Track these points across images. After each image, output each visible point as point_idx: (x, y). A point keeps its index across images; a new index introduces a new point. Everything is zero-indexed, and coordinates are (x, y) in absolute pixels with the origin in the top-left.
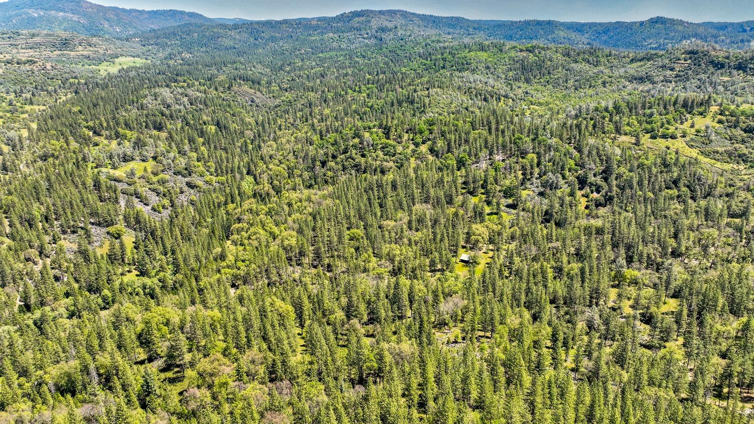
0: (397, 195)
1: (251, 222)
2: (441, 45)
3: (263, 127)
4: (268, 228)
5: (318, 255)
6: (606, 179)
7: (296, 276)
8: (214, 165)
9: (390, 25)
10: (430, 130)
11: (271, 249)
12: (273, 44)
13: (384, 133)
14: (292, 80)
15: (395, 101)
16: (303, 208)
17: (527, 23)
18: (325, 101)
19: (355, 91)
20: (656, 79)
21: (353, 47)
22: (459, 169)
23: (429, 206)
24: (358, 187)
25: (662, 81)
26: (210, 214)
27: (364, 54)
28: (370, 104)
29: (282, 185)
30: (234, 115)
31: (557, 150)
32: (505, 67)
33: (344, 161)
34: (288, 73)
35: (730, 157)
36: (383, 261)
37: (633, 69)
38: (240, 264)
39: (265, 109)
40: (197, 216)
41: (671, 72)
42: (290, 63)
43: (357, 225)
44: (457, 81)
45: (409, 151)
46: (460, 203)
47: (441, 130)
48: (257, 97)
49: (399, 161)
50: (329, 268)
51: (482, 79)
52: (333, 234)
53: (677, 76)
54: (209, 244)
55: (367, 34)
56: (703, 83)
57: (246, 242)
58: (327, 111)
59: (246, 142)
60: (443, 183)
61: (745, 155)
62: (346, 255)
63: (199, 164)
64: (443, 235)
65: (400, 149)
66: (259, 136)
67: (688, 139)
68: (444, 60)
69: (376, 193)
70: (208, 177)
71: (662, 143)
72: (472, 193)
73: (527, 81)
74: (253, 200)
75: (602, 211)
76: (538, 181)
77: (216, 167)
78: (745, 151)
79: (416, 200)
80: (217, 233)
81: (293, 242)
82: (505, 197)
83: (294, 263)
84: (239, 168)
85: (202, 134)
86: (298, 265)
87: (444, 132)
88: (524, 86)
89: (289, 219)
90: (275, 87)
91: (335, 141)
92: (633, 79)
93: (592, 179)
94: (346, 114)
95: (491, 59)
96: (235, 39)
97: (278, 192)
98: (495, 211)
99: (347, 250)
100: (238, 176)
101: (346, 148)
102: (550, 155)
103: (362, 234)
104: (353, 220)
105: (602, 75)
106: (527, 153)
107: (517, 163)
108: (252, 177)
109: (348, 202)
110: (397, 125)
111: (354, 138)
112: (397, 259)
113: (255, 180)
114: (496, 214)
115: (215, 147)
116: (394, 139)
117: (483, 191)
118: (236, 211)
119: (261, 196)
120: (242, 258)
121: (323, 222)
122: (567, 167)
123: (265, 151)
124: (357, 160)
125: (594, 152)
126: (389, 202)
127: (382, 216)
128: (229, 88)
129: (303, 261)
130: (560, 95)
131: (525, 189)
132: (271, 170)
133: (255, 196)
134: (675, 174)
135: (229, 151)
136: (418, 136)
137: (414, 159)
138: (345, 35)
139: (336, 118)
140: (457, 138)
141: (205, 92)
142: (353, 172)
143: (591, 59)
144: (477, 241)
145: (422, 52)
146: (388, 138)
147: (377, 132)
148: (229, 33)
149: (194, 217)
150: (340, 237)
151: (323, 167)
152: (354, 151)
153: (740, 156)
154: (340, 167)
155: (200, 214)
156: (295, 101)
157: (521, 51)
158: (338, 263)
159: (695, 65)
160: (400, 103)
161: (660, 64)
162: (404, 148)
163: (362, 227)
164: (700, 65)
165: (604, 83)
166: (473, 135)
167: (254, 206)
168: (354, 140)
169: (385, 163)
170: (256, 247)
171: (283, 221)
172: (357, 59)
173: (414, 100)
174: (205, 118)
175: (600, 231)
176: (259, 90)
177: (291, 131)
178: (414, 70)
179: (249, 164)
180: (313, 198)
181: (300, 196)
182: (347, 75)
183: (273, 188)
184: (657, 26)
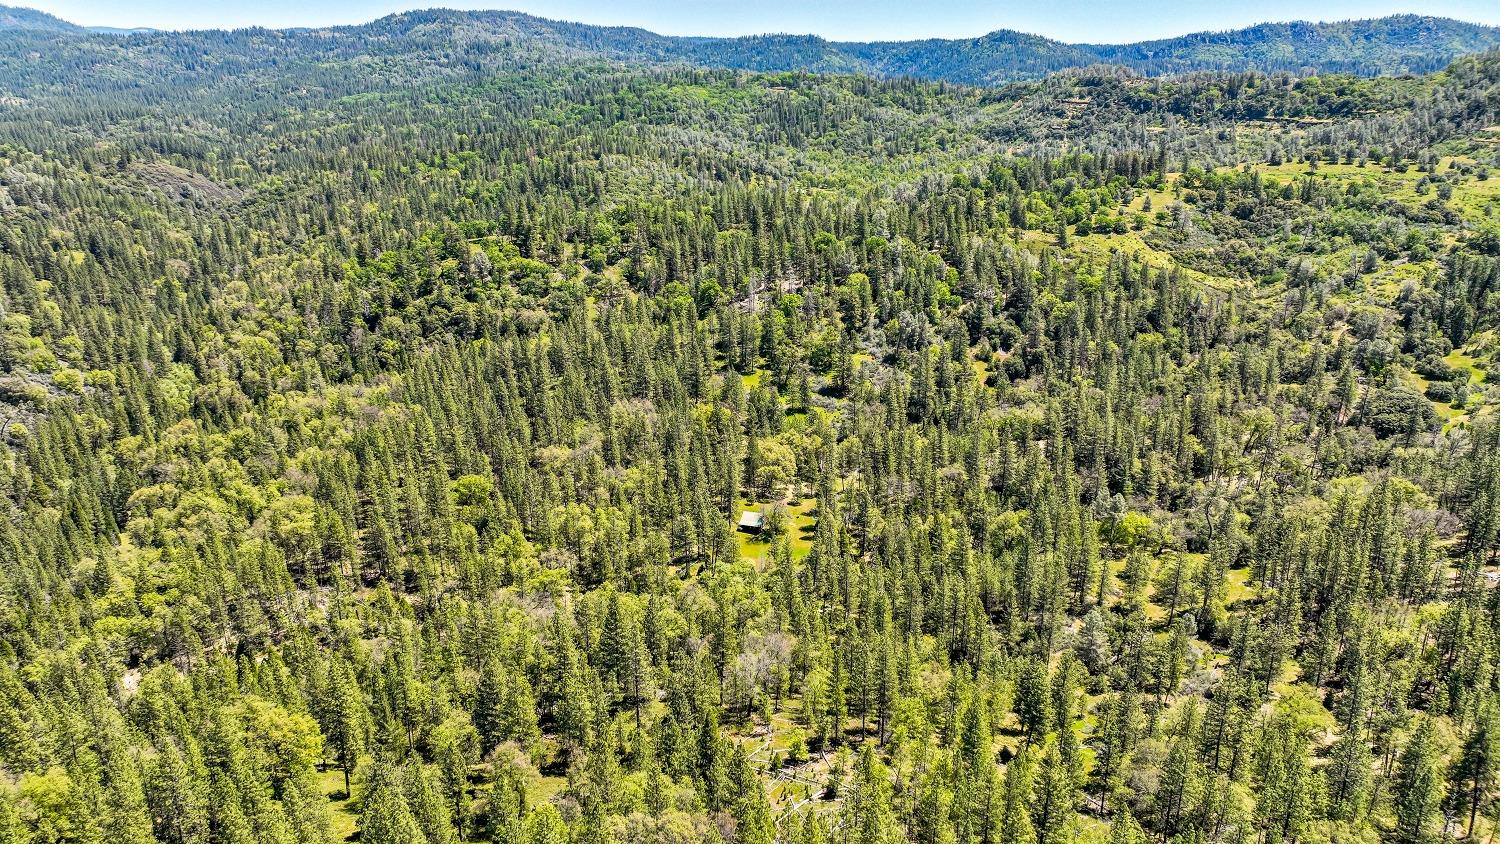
0: (566, 383)
1: (185, 478)
2: (609, 76)
3: (215, 250)
4: (233, 493)
5: (376, 552)
6: (1018, 320)
7: (320, 616)
8: (80, 343)
9: (494, 40)
10: (622, 233)
11: (244, 548)
12: (233, 78)
13: (515, 243)
14: (283, 150)
15: (528, 182)
16: (326, 432)
17: (769, 41)
18: (364, 188)
19: (432, 164)
20: (1035, 133)
21: (418, 82)
22: (702, 317)
23: (649, 404)
24: (466, 371)
25: (1047, 137)
26: (67, 468)
27: (443, 95)
28: (471, 190)
29: (268, 379)
30: (135, 225)
31: (909, 262)
32: (745, 116)
33: (425, 313)
34: (273, 135)
35: (1226, 264)
36: (553, 550)
37: (988, 115)
38: (151, 599)
39: (219, 213)
40: (28, 476)
41: (1059, 120)
42: (276, 115)
43: (475, 463)
44: (655, 142)
45: (579, 282)
46: (718, 392)
47: (648, 230)
48: (196, 186)
49: (560, 306)
50: (411, 582)
51: (707, 137)
52: (413, 491)
53: (1071, 127)
54: (60, 550)
55: (447, 56)
56: (1120, 138)
57: (169, 535)
58: (370, 208)
59: (168, 285)
60: (672, 347)
61: (1250, 259)
62: (453, 544)
63: (38, 341)
64: (694, 471)
65: (557, 278)
66: (205, 271)
67: (1146, 232)
68: (621, 101)
69: (514, 383)
70: (64, 371)
71: (1100, 243)
72: (742, 368)
73: (794, 142)
74: (190, 422)
75: (1024, 388)
76: (880, 331)
77: (87, 347)
78: (1250, 252)
79: (615, 393)
80: (86, 517)
81: (305, 523)
82: (814, 371)
83: (310, 580)
84: (151, 346)
85: (46, 269)
86: (323, 582)
87: (657, 236)
88: (790, 151)
89: (291, 462)
90: (239, 164)
91: (398, 266)
92: (992, 134)
93: (989, 321)
94: (418, 213)
95: (716, 101)
96: (137, 66)
97: (258, 395)
98: (798, 405)
99: (455, 531)
100: (148, 366)
101: (427, 283)
102: (895, 274)
103: (490, 487)
104: (464, 452)
105: (933, 128)
106: (845, 273)
107: (828, 295)
108: (188, 366)
109: (446, 410)
110: (545, 226)
111: (443, 258)
112: (589, 539)
113: (197, 372)
114: (802, 411)
115: (85, 300)
116: (540, 257)
117: (762, 361)
118: (143, 454)
119: (213, 410)
120: (159, 582)
121: (384, 463)
122: (936, 297)
123: (221, 302)
124: (456, 309)
125: (987, 263)
126: (550, 400)
127: (535, 437)
128: (121, 166)
129: (337, 572)
130: (863, 168)
131: (855, 350)
132: (236, 346)
133: (196, 412)
134: (1151, 301)
135: (124, 307)
136: (596, 247)
137: (592, 299)
138: (398, 58)
139: (394, 221)
140: (687, 248)
141: (56, 173)
142: (449, 337)
143: (907, 99)
144: (772, 477)
145: (570, 89)
146: (527, 255)
147: (497, 243)
148: (122, 52)
149: (17, 481)
150: (434, 499)
151: (372, 329)
152: (447, 289)
153: (1243, 262)
154: (415, 326)
155: (35, 469)
156: (291, 190)
157: (773, 85)
158: (435, 567)
159: (1099, 105)
160: (540, 186)
161: (1038, 105)
162: (567, 275)
163: (489, 468)
164: (1107, 106)
165: (941, 143)
166: (721, 239)
167: (194, 439)
168: (444, 263)
169: (526, 313)
170: (200, 548)
171: (275, 470)
172: (430, 106)
173: (570, 179)
174: (56, 233)
175: (1043, 431)
176: (200, 170)
177: (284, 257)
178: (559, 124)
179: (177, 335)
180: (352, 404)
181: (317, 402)
182: (409, 136)
183: (245, 389)
184: (1003, 46)
